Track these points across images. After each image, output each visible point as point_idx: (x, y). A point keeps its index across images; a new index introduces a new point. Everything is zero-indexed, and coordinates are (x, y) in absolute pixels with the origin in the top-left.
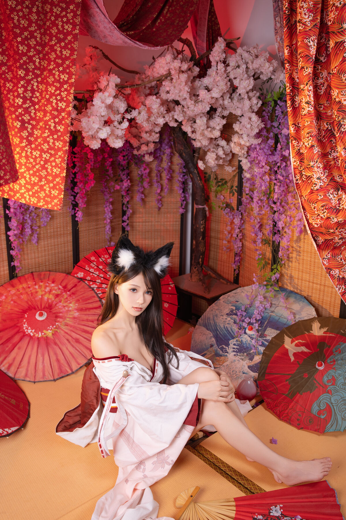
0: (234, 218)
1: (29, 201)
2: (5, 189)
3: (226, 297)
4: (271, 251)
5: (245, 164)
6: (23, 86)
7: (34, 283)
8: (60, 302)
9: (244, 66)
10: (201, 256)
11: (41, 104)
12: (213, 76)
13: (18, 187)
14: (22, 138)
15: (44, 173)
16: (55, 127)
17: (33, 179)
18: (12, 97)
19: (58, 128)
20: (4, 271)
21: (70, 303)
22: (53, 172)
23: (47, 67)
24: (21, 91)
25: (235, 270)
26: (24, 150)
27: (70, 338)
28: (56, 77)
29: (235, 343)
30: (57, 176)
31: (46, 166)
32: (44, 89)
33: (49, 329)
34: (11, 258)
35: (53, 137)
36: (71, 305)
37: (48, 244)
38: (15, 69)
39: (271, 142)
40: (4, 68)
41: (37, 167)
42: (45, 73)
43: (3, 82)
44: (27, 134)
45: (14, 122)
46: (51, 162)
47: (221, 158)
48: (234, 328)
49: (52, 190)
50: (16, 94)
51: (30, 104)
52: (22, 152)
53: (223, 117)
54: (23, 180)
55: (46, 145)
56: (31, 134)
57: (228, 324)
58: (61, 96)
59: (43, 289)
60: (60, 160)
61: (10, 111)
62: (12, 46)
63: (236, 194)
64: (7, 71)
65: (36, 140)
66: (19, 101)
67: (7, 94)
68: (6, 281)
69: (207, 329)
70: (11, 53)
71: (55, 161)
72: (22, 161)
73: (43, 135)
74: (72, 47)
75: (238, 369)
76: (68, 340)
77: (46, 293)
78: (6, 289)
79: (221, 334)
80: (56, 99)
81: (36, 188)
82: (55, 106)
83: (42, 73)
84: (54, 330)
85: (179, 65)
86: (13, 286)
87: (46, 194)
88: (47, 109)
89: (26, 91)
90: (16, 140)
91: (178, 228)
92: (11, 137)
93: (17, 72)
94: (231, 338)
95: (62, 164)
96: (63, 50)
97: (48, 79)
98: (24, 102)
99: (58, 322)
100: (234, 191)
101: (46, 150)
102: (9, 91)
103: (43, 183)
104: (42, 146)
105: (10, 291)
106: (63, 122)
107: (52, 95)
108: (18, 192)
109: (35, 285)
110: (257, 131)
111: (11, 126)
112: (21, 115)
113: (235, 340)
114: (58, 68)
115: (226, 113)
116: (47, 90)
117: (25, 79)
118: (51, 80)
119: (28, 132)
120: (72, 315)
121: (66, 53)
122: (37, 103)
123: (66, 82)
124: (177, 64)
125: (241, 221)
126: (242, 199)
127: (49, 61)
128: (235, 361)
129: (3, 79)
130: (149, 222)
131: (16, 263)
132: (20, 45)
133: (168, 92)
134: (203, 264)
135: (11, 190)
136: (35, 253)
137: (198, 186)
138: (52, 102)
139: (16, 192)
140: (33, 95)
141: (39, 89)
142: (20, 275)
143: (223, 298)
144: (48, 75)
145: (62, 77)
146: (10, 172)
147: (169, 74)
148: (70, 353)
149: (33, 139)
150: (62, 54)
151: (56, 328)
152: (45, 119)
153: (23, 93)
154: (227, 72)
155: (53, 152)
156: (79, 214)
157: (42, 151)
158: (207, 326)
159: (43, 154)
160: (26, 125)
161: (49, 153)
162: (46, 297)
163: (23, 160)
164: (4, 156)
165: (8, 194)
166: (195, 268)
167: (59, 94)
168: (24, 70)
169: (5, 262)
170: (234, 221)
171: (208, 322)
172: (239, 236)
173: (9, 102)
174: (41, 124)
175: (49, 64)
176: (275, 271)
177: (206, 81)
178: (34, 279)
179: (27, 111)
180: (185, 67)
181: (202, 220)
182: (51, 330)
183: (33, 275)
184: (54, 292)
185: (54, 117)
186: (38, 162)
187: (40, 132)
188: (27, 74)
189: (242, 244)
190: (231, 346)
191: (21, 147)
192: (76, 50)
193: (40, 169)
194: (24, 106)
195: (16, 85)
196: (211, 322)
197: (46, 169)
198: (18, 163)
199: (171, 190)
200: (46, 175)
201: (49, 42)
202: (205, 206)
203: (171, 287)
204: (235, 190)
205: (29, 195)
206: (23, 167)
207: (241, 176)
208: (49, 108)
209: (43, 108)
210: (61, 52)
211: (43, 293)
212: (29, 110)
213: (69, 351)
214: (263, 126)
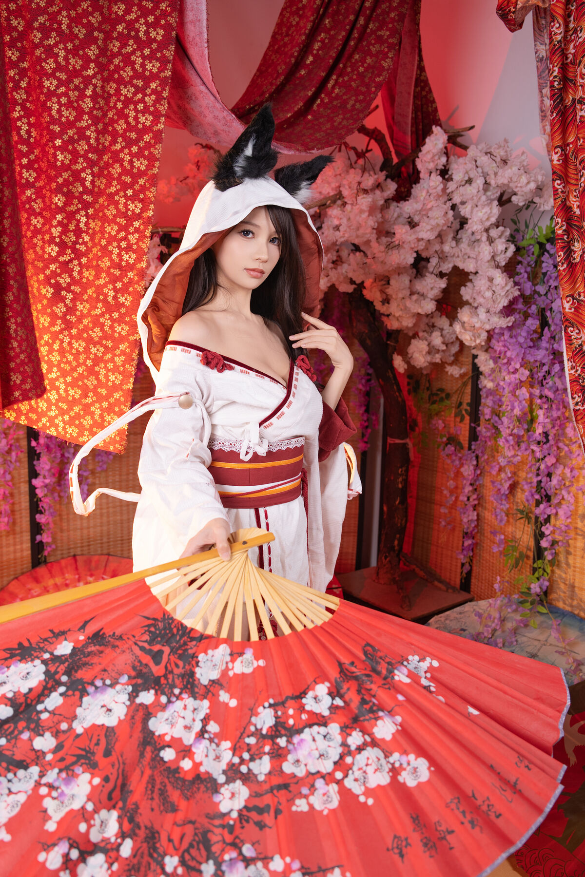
0: (462, 465)
1: (63, 433)
2: (22, 408)
3: (443, 619)
4: (533, 532)
5: (485, 363)
6: (60, 223)
7: (77, 576)
9: (480, 182)
10: (398, 536)
11: (91, 256)
12: (422, 198)
13: (45, 405)
14: (54, 317)
15: (91, 382)
16: (115, 298)
17: (72, 392)
18: (40, 243)
19: (122, 300)
20: (22, 551)
22: (108, 380)
23: (105, 189)
24: (56, 231)
25: (463, 565)
26: (58, 338)
28: (121, 206)
30: (115, 388)
31: (97, 369)
32: (97, 229)
34: (36, 528)
35: (111, 315)
37: (108, 503)
38: (48, 194)
39: (533, 323)
40: (28, 193)
41: (80, 370)
42: (101, 200)
43: (26, 216)
44: (64, 310)
45: (42, 287)
46: (106, 362)
47: (438, 351)
49: (105, 414)
50: (47, 237)
51: (73, 256)
52: (54, 342)
53: (441, 275)
54: (54, 392)
55: (97, 330)
56: (71, 310)
58: (129, 241)
60: (123, 358)
61: (35, 267)
62: (44, 153)
63: (467, 418)
64: (34, 197)
65: (80, 320)
66: (53, 250)
67: (32, 238)
68: (25, 570)
70: (44, 165)
71: (112, 360)
72: (53, 359)
73: (93, 313)
74: (151, 153)
78: (24, 585)
80: (119, 247)
81: (76, 409)
82: (117, 260)
83: (96, 201)
85: (358, 179)
86: (37, 581)
87: (95, 421)
88: (102, 265)
89: (65, 231)
90: (42, 321)
92: (35, 314)
93: (51, 199)
95: (127, 366)
96: (135, 159)
97: (106, 211)
98: (61, 253)
100: (464, 412)
101: (96, 339)
102: (36, 232)
103: (89, 400)
104: (90, 332)
105: (30, 590)
106: (131, 289)
107: (111, 239)
108: (44, 414)
109: (79, 580)
110: (504, 302)
111: (37, 294)
112: (54, 274)
114: (125, 192)
115: (447, 267)
116: (102, 231)
117: (65, 211)
118: (111, 212)
119: (66, 305)
121: (140, 164)
122: (85, 254)
123: (138, 217)
124: (354, 177)
125: (475, 470)
126: (479, 429)
127: (110, 178)
129: (26, 211)
131: (45, 538)
132: (58, 153)
133: (337, 228)
134: (400, 550)
135: (32, 410)
138: (111, 252)
139: (41, 415)
140: (77, 239)
141: (89, 228)
142: (51, 559)
144: (106, 203)
145: (131, 207)
146: (32, 377)
147: (339, 196)
149: (73, 319)
150: (133, 167)
152: (97, 283)
153: (60, 237)
154: (448, 191)
155: (110, 344)
157: (90, 341)
159: (91, 346)
160: (64, 293)
161: (102, 345)
163: (55, 358)
164: (24, 348)
165: (28, 418)
166: (387, 558)
167: (125, 239)
168: (63, 195)
169: (24, 534)
170: (462, 470)
172: (471, 500)
173: (35, 252)
174: (90, 292)
175: (109, 185)
176: (541, 573)
177: (408, 207)
178: (77, 569)
179: (65, 267)
180: (369, 181)
181: (401, 467)
183: (76, 561)
185: (114, 280)
186: (81, 361)
187: (88, 306)
188: (67, 203)
189: (478, 515)
191: (51, 333)
192: (157, 160)
193: (85, 373)
194: (61, 259)
195: (47, 221)
197: (97, 374)
198: (46, 362)
200: (95, 386)
201: (111, 145)
202: (408, 441)
204: (466, 410)
205: (63, 421)
206: (55, 369)
207: (477, 385)
208: (105, 263)
209: (95, 263)
210: (131, 162)
212: (70, 266)
214: (517, 293)
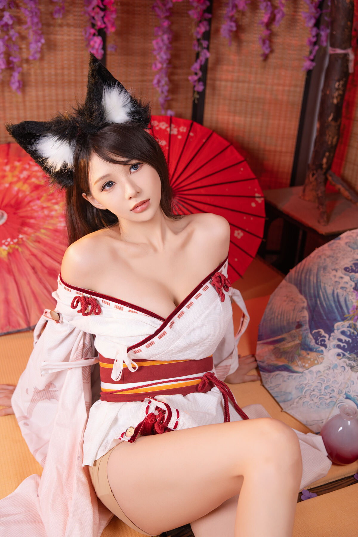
3: (354, 235)
7: (6, 161)
8: (39, 199)
10: (327, 154)
21: (57, 203)
27: (38, 265)
29: (345, 329)
33: (4, 244)
36: (56, 207)
37: (44, 96)
48: (351, 298)
57: (342, 288)
59: (16, 173)
69: (301, 292)
75: (337, 386)
76: (33, 268)
77: (19, 179)
79: (322, 306)
84: (13, 246)
91: (298, 98)
94: (339, 318)
99: (25, 233)
109: (7, 164)
113: (347, 323)
120: (53, 224)
128: (336, 366)
130: (244, 82)
134: (329, 168)
136: (18, 109)
137: (340, 5)
143: (347, 237)
148: (33, 292)
151: (17, 243)
156: (95, 42)
158: (301, 286)
162: (16, 188)
166: (313, 175)
171: (305, 278)
178: (8, 154)
181: (339, 81)
182: (7, 246)
184: (34, 180)
190: (337, 334)
196: (312, 278)
199: (293, 21)
202: (350, 51)
203: (256, 202)
211: (15, 179)
213: (31, 289)
